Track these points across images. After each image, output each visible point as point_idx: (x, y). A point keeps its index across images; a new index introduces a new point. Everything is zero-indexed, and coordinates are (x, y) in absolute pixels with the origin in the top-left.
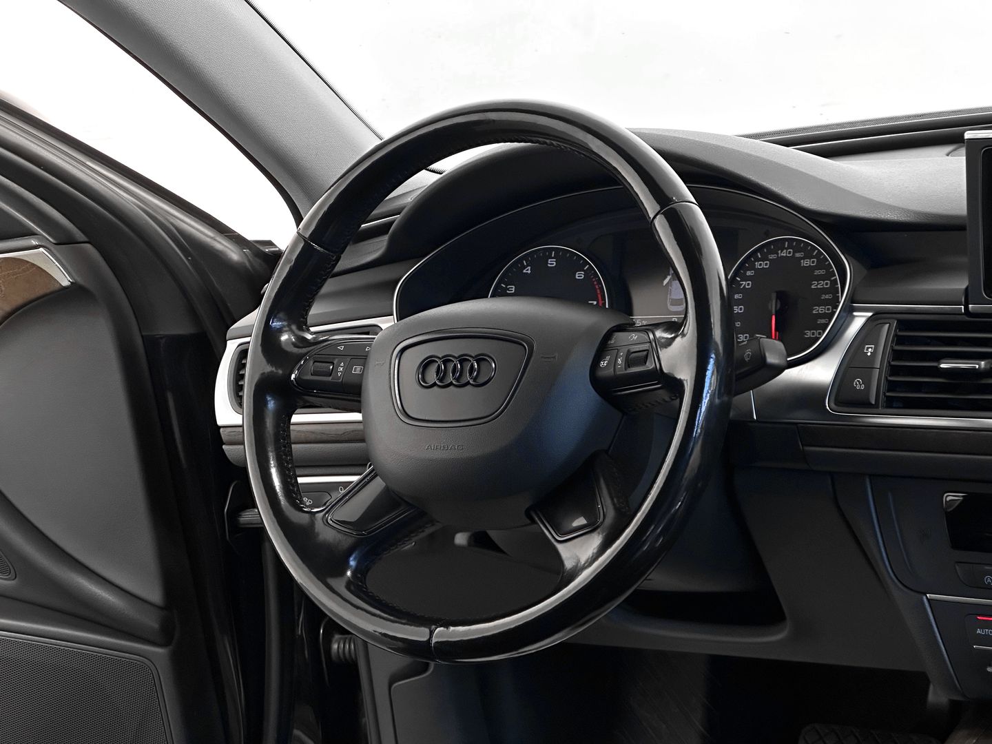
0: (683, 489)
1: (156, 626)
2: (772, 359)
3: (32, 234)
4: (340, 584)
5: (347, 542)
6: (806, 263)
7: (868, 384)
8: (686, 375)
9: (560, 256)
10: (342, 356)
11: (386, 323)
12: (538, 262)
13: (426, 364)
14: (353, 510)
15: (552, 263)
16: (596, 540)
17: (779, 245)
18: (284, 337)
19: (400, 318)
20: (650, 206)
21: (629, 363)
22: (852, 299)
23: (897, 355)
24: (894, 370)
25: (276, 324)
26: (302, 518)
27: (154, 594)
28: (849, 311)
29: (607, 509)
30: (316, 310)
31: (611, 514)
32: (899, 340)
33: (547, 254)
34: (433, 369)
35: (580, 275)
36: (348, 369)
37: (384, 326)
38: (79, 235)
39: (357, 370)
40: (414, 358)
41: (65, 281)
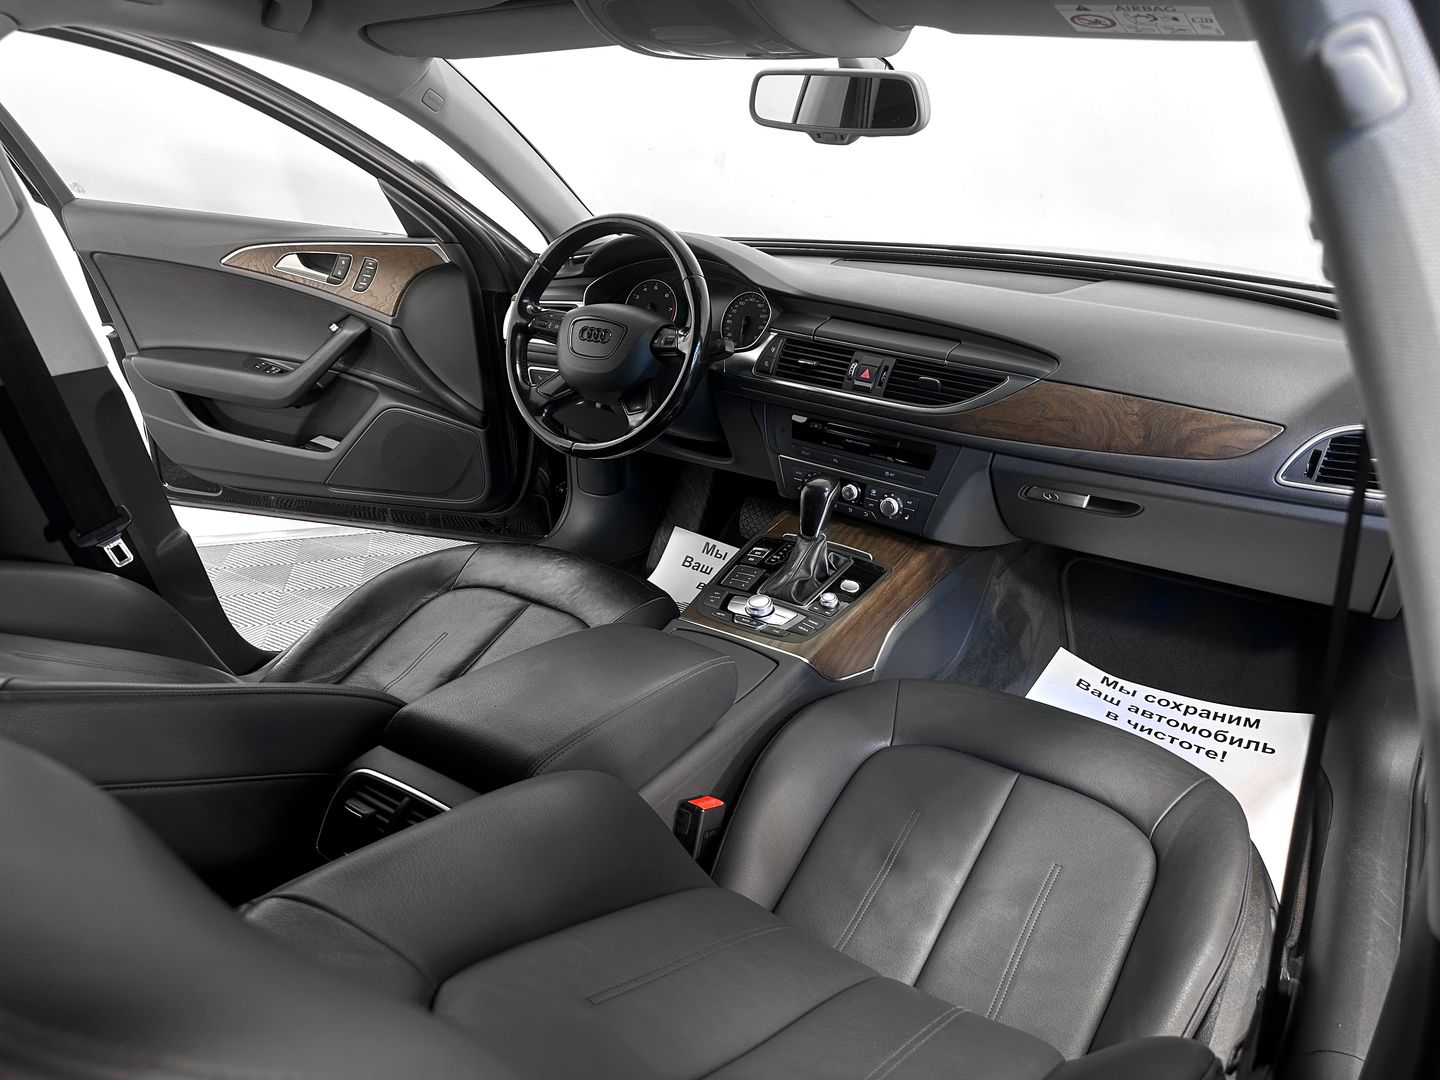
0: (682, 395)
1: (479, 419)
2: (728, 349)
3: (434, 236)
4: (540, 419)
5: (544, 401)
6: (759, 305)
7: (770, 364)
8: (687, 351)
9: (660, 285)
10: (551, 319)
11: (581, 305)
12: (650, 286)
13: (583, 330)
14: (550, 387)
15: (656, 288)
16: (641, 416)
17: (750, 296)
18: (529, 307)
19: (586, 304)
20: (683, 275)
21: (666, 343)
22: (770, 326)
23: (784, 354)
24: (782, 360)
25: (525, 301)
26: (526, 387)
27: (480, 407)
28: (769, 331)
29: (650, 404)
30: (546, 293)
31: (651, 405)
32: (786, 347)
33: (654, 283)
34: (586, 333)
35: (667, 295)
36: (553, 326)
37: (580, 306)
38: (456, 240)
39: (557, 326)
40: (580, 326)
41: (447, 260)
